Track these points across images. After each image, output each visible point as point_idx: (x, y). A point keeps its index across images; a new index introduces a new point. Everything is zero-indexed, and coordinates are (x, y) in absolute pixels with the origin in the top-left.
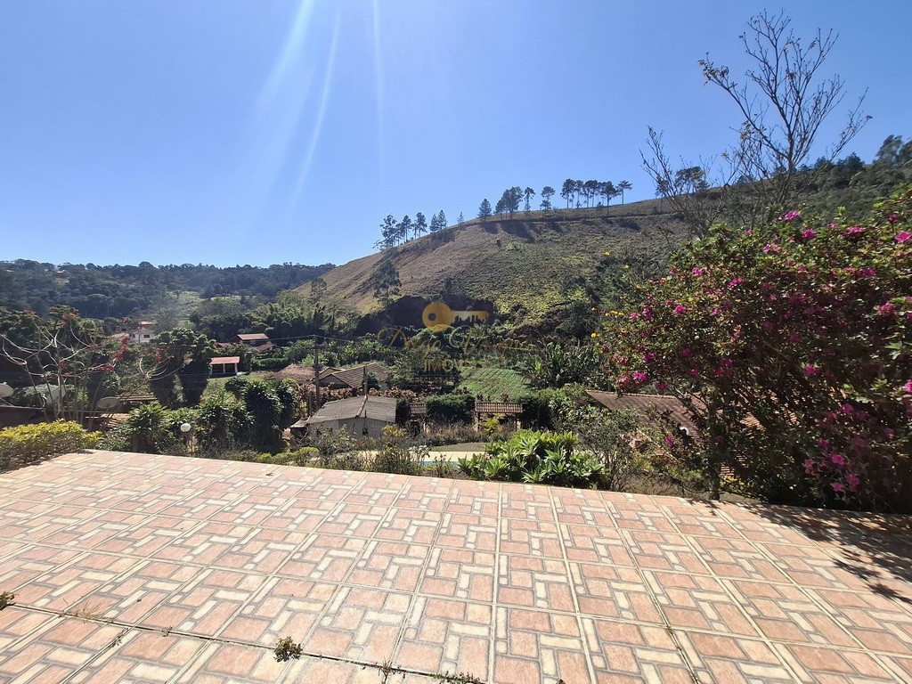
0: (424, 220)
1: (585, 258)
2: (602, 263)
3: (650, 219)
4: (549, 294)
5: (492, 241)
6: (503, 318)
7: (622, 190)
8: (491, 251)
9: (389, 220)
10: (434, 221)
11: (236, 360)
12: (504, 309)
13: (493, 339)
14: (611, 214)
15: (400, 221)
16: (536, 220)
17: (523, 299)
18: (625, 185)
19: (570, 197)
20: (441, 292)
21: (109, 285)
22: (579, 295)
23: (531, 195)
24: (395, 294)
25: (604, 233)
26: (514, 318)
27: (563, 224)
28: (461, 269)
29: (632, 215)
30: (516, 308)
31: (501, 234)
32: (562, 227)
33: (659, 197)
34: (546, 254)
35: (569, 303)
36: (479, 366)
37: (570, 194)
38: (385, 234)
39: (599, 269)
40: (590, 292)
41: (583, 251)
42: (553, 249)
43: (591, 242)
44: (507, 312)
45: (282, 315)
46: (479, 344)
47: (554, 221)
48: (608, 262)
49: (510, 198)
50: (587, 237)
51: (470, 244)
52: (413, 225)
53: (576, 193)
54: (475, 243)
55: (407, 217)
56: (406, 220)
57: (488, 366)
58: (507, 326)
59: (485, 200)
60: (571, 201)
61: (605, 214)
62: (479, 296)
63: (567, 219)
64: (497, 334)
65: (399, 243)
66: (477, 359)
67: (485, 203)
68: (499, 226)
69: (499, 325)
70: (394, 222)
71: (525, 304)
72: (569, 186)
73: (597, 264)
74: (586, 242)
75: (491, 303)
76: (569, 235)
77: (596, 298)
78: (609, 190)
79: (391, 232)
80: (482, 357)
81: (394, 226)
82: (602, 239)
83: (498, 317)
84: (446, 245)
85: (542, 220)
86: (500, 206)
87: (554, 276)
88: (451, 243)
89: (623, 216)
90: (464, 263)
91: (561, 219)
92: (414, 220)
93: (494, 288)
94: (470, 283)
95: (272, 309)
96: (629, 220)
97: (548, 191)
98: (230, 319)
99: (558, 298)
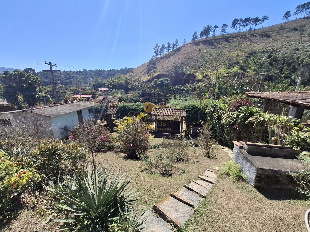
0: (170, 45)
1: (240, 53)
2: (249, 54)
3: (278, 32)
4: (220, 70)
5: (197, 50)
6: (199, 81)
7: (263, 21)
8: (196, 54)
9: (157, 46)
10: (174, 44)
11: (90, 96)
12: (199, 77)
13: (193, 90)
14: (256, 33)
15: (161, 46)
16: (218, 39)
17: (209, 73)
18: (265, 18)
19: (235, 28)
20: (174, 72)
21: (75, 76)
22: (236, 69)
23: (216, 28)
24: (155, 72)
25: (252, 41)
26: (203, 81)
27: (231, 40)
28: (182, 62)
29: (268, 32)
30: (205, 77)
31: (201, 46)
32: (231, 41)
33: (284, 21)
34: (221, 52)
35: (230, 73)
36: (186, 100)
37: (235, 26)
38: (155, 52)
39: (247, 57)
40: (242, 68)
41: (240, 50)
42: (224, 51)
43: (244, 46)
44: (201, 78)
45: (114, 82)
46: (187, 91)
47: (227, 39)
48: (252, 53)
49: (207, 31)
50: (242, 44)
51: (187, 52)
52: (166, 48)
53: (238, 26)
54: (189, 51)
55: (163, 44)
56: (163, 45)
57: (190, 100)
58: (200, 84)
59: (195, 32)
60: (236, 29)
61: (253, 33)
62: (189, 73)
63: (233, 37)
64: (195, 87)
65: (161, 55)
66: (185, 97)
67: (195, 33)
68: (201, 43)
69: (196, 84)
70: (158, 47)
71: (209, 75)
72: (235, 22)
73: (246, 55)
74: (242, 46)
75: (194, 75)
76: (233, 44)
77: (245, 70)
78: (257, 20)
79: (158, 51)
80: (187, 96)
81: (159, 49)
82: (250, 44)
83: (196, 81)
84: (178, 53)
85: (221, 39)
86: (202, 34)
87: (224, 61)
88: (180, 52)
89: (263, 33)
90: (184, 59)
91: (230, 37)
92: (166, 46)
93: (196, 69)
94: (186, 67)
95: (112, 80)
96: (266, 34)
97: (225, 25)
98: (98, 84)
99: (225, 71)
